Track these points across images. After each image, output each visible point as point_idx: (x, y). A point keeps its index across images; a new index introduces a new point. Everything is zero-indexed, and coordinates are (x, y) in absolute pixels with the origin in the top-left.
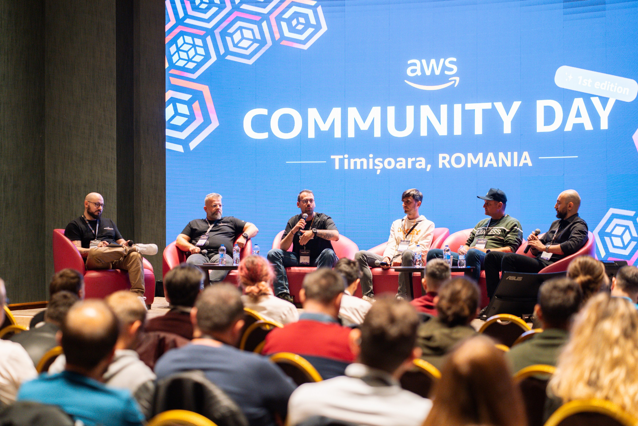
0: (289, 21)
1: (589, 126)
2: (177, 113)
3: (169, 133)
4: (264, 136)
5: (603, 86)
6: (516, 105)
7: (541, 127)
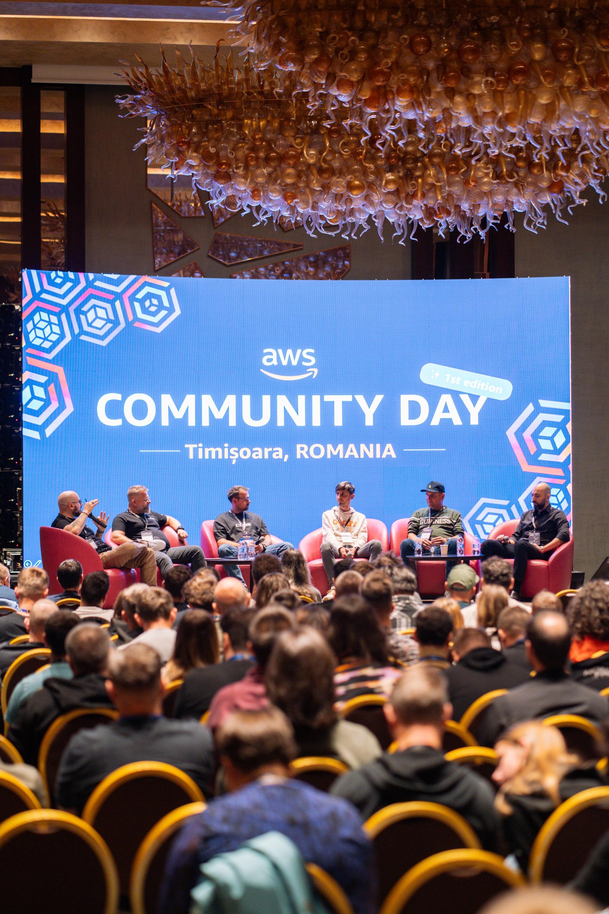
0: (142, 302)
1: (457, 421)
2: (34, 397)
3: (26, 418)
4: (118, 422)
5: (473, 385)
6: (378, 399)
7: (405, 420)
